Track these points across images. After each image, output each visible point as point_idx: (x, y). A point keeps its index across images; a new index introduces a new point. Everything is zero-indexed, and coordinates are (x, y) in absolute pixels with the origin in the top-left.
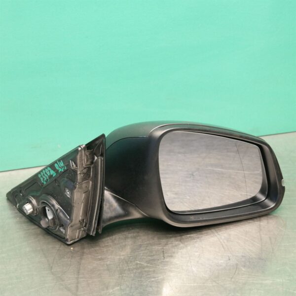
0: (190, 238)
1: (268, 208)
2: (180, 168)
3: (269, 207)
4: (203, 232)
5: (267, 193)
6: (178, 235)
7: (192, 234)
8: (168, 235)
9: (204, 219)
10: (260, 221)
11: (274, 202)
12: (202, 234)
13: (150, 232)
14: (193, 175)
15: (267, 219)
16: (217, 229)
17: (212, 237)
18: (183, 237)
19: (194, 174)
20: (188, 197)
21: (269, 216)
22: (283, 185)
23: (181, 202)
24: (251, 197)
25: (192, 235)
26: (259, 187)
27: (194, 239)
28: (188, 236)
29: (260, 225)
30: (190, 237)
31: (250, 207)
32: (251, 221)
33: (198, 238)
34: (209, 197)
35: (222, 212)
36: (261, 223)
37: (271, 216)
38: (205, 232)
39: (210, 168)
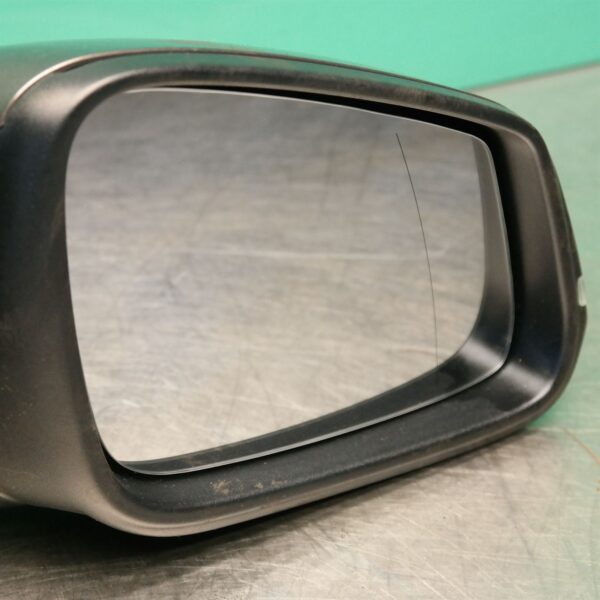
0: (218, 584)
1: (525, 405)
2: (112, 260)
3: (528, 397)
4: (270, 546)
5: (509, 340)
6: (162, 571)
7: (223, 558)
8: (114, 579)
9: (275, 485)
10: (497, 462)
11: (547, 377)
12: (268, 555)
13: (27, 571)
14: (171, 286)
15: (526, 454)
16: (325, 523)
17: (315, 564)
18: (185, 579)
19: (176, 281)
20: (170, 386)
21: (527, 439)
22: (582, 301)
23: (146, 411)
24: (441, 361)
25: (224, 566)
26: (471, 315)
27: (238, 586)
28: (208, 569)
29: (504, 485)
30: (216, 575)
31: (446, 405)
32: (459, 470)
33: (254, 576)
34: (257, 377)
35: (341, 443)
36: (508, 476)
37: (536, 437)
38: (275, 542)
39: (234, 250)
